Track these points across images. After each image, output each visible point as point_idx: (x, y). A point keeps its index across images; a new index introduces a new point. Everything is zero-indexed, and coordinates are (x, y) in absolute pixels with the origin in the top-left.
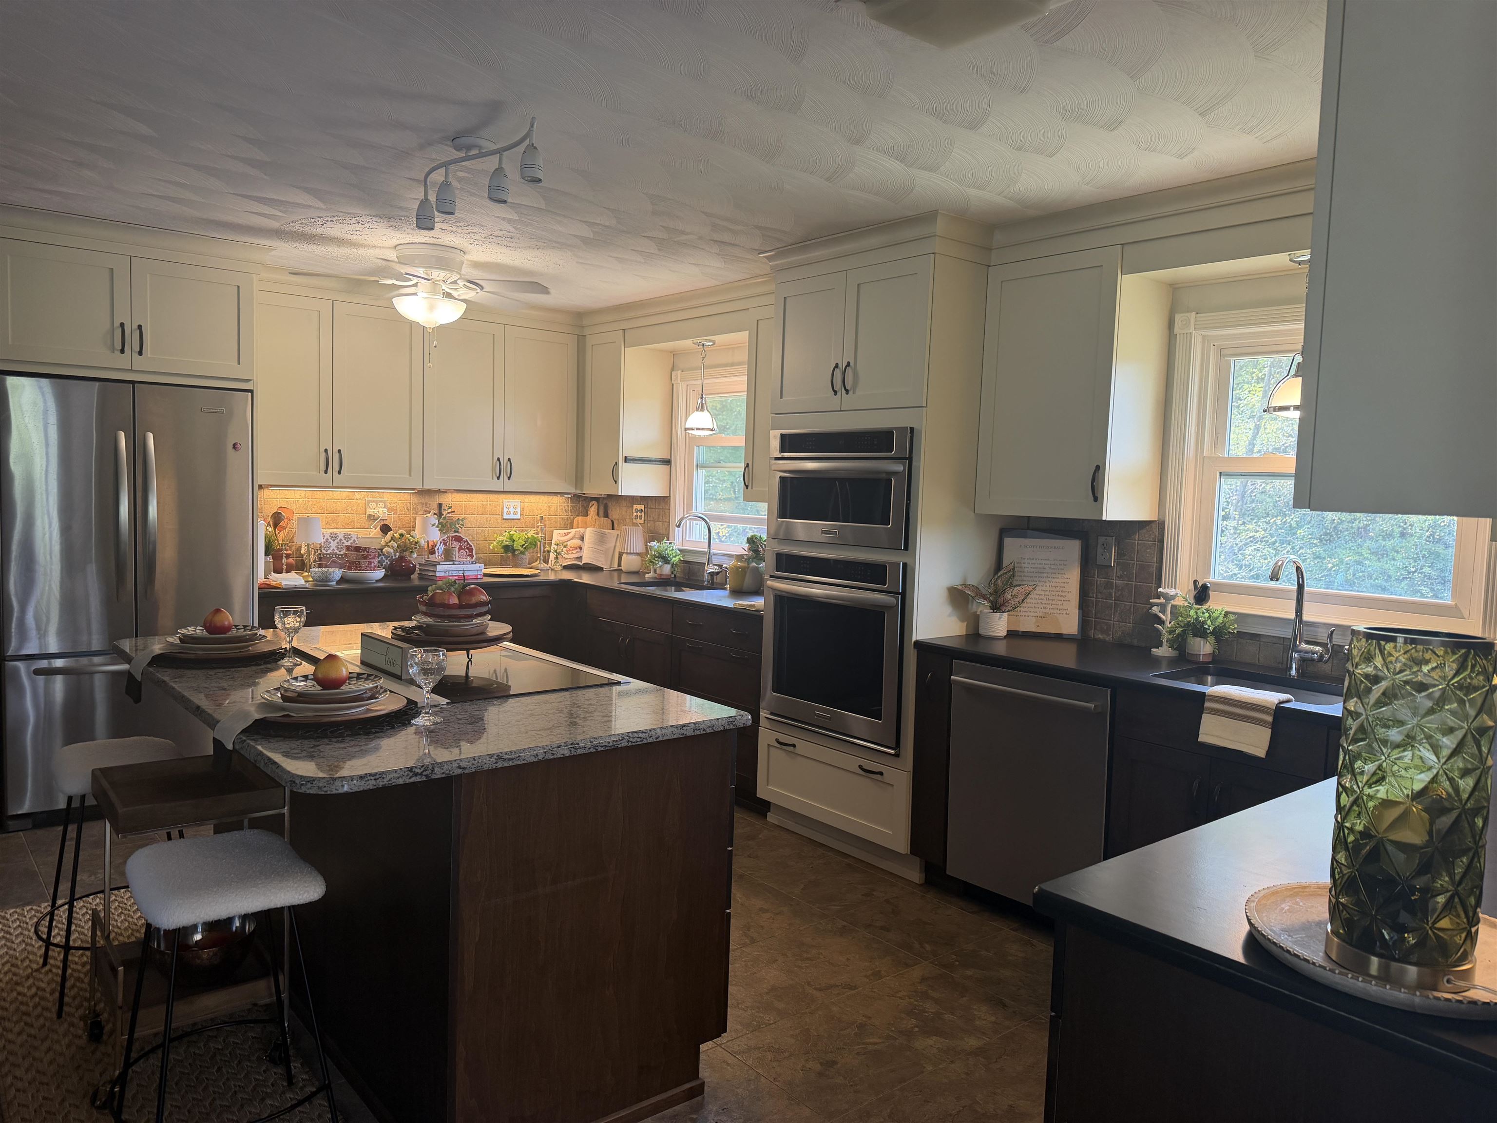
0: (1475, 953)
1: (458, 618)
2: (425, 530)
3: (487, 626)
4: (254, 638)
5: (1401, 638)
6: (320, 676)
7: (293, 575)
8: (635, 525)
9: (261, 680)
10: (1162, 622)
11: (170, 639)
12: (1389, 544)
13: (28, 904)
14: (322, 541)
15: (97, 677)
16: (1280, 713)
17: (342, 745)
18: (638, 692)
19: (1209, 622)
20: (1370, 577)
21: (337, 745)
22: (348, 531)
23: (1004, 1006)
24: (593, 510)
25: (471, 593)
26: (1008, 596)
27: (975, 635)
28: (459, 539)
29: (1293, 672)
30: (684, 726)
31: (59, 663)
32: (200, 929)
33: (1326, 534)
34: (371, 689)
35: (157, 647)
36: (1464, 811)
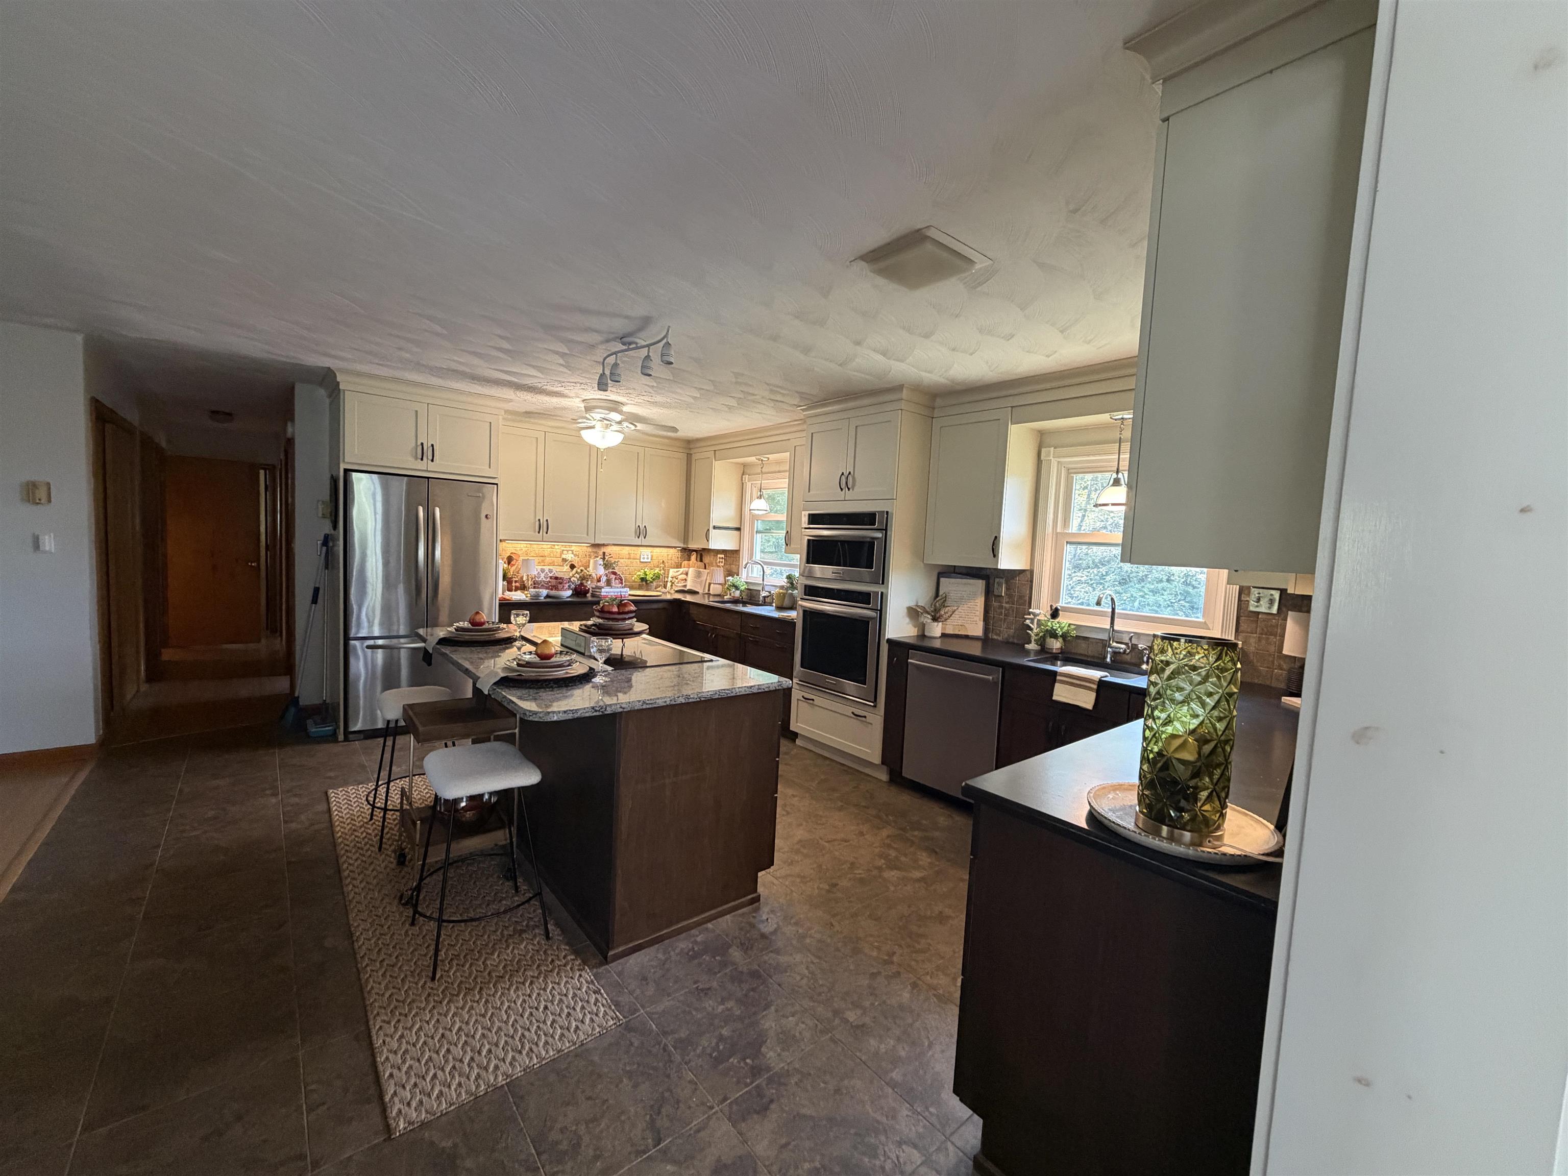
0: (1225, 826)
1: (617, 620)
2: (595, 568)
3: (634, 625)
4: (498, 629)
5: (1183, 640)
6: (539, 652)
7: (519, 592)
8: (719, 566)
9: (502, 654)
10: (1031, 629)
11: (449, 629)
12: (1160, 586)
13: (362, 783)
14: (536, 573)
15: (402, 651)
16: (1101, 684)
17: (552, 693)
18: (723, 666)
19: (1059, 630)
20: (1148, 605)
21: (550, 693)
22: (551, 567)
23: (936, 852)
24: (693, 557)
25: (625, 605)
26: (942, 613)
27: (922, 636)
28: (615, 573)
29: (1108, 660)
30: (752, 686)
31: (380, 642)
32: (465, 800)
33: (1123, 579)
34: (568, 661)
35: (441, 633)
36: (1220, 741)
